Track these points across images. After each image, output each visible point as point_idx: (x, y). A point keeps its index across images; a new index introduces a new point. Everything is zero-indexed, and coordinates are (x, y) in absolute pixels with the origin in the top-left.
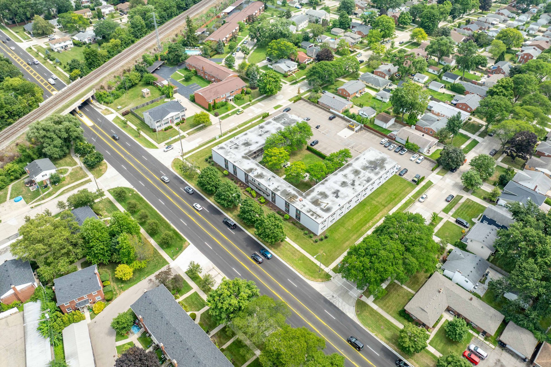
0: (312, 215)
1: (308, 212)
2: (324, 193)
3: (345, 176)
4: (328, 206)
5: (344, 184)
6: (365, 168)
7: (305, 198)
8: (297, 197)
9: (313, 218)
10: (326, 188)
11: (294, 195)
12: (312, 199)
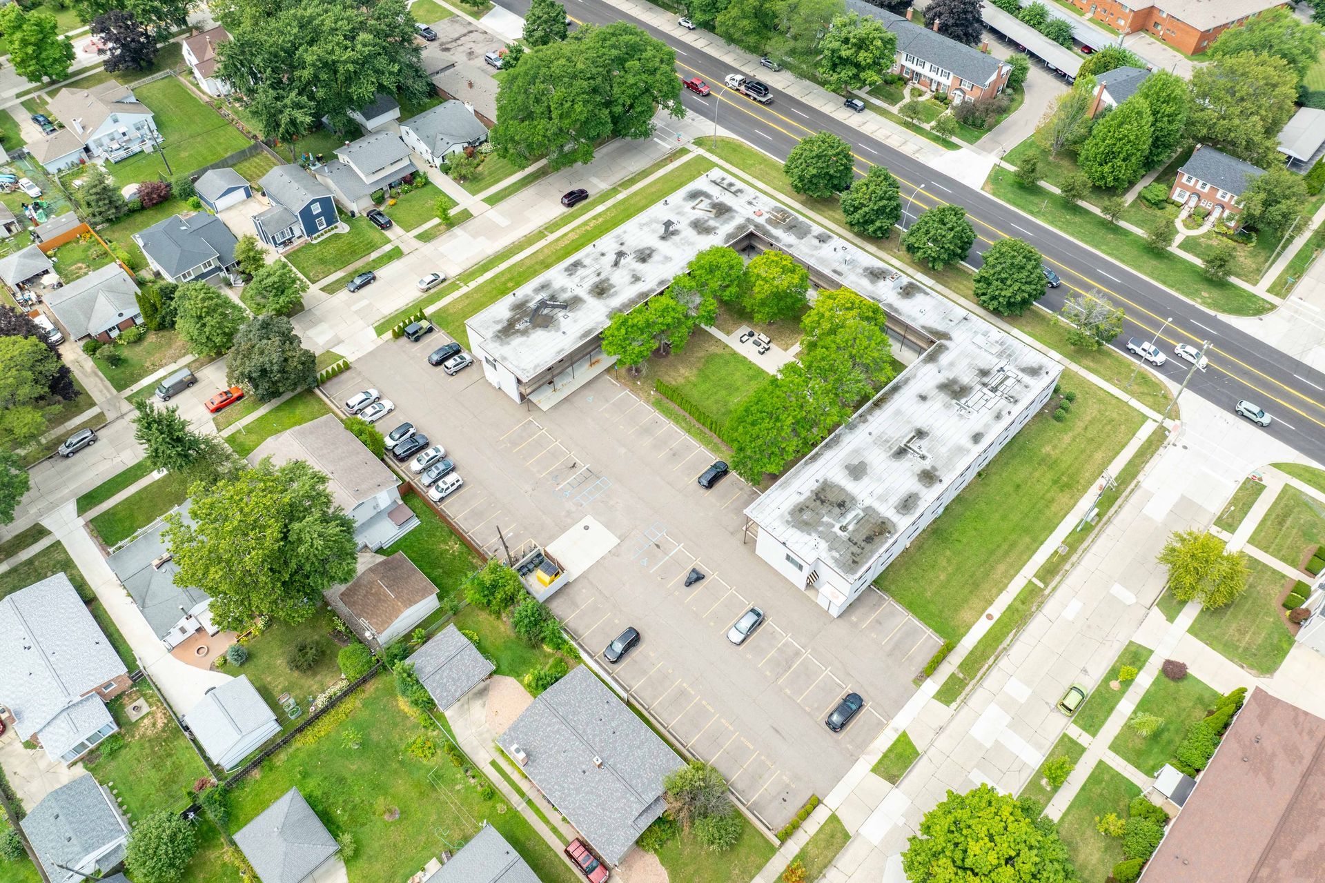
0: (731, 185)
1: (740, 191)
2: (699, 233)
3: (636, 279)
4: (693, 204)
5: (644, 256)
6: (572, 304)
7: (748, 220)
8: (769, 221)
9: (730, 179)
10: (691, 244)
11: (775, 227)
12: (733, 218)
